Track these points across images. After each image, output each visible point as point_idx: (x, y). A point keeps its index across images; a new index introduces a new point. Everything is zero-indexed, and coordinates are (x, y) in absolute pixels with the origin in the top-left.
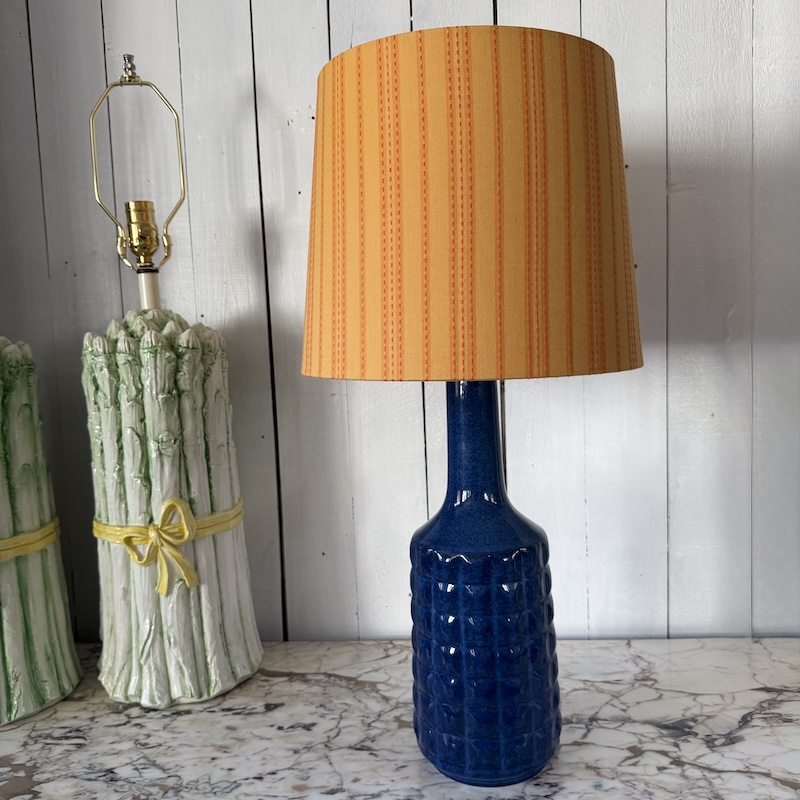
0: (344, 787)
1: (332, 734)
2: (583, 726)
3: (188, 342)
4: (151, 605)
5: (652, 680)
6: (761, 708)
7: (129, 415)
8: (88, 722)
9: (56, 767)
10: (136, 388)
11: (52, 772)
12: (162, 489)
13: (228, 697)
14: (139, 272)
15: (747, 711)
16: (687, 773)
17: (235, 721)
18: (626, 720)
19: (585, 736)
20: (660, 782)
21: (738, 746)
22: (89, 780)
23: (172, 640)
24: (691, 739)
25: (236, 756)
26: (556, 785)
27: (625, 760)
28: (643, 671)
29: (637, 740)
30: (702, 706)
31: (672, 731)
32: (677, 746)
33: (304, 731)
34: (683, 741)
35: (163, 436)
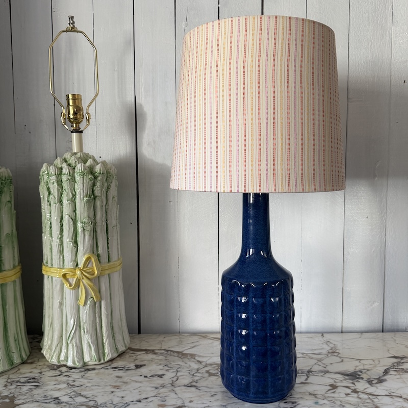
0: (185, 405)
1: (175, 379)
2: (305, 375)
3: (100, 170)
4: (75, 311)
5: (337, 353)
6: (393, 366)
7: (67, 208)
8: (39, 375)
9: (26, 397)
10: (72, 194)
11: (24, 399)
12: (84, 248)
13: (114, 362)
14: (72, 132)
15: (386, 368)
16: (360, 396)
17: (120, 373)
18: (326, 372)
19: (306, 379)
20: (347, 401)
21: (384, 384)
22: (46, 403)
23: (86, 330)
24: (360, 380)
25: (124, 390)
26: (295, 403)
27: (328, 391)
28: (332, 348)
29: (333, 381)
30: (364, 365)
31: (350, 377)
32: (354, 384)
33: (159, 378)
34: (357, 381)
35: (86, 220)
